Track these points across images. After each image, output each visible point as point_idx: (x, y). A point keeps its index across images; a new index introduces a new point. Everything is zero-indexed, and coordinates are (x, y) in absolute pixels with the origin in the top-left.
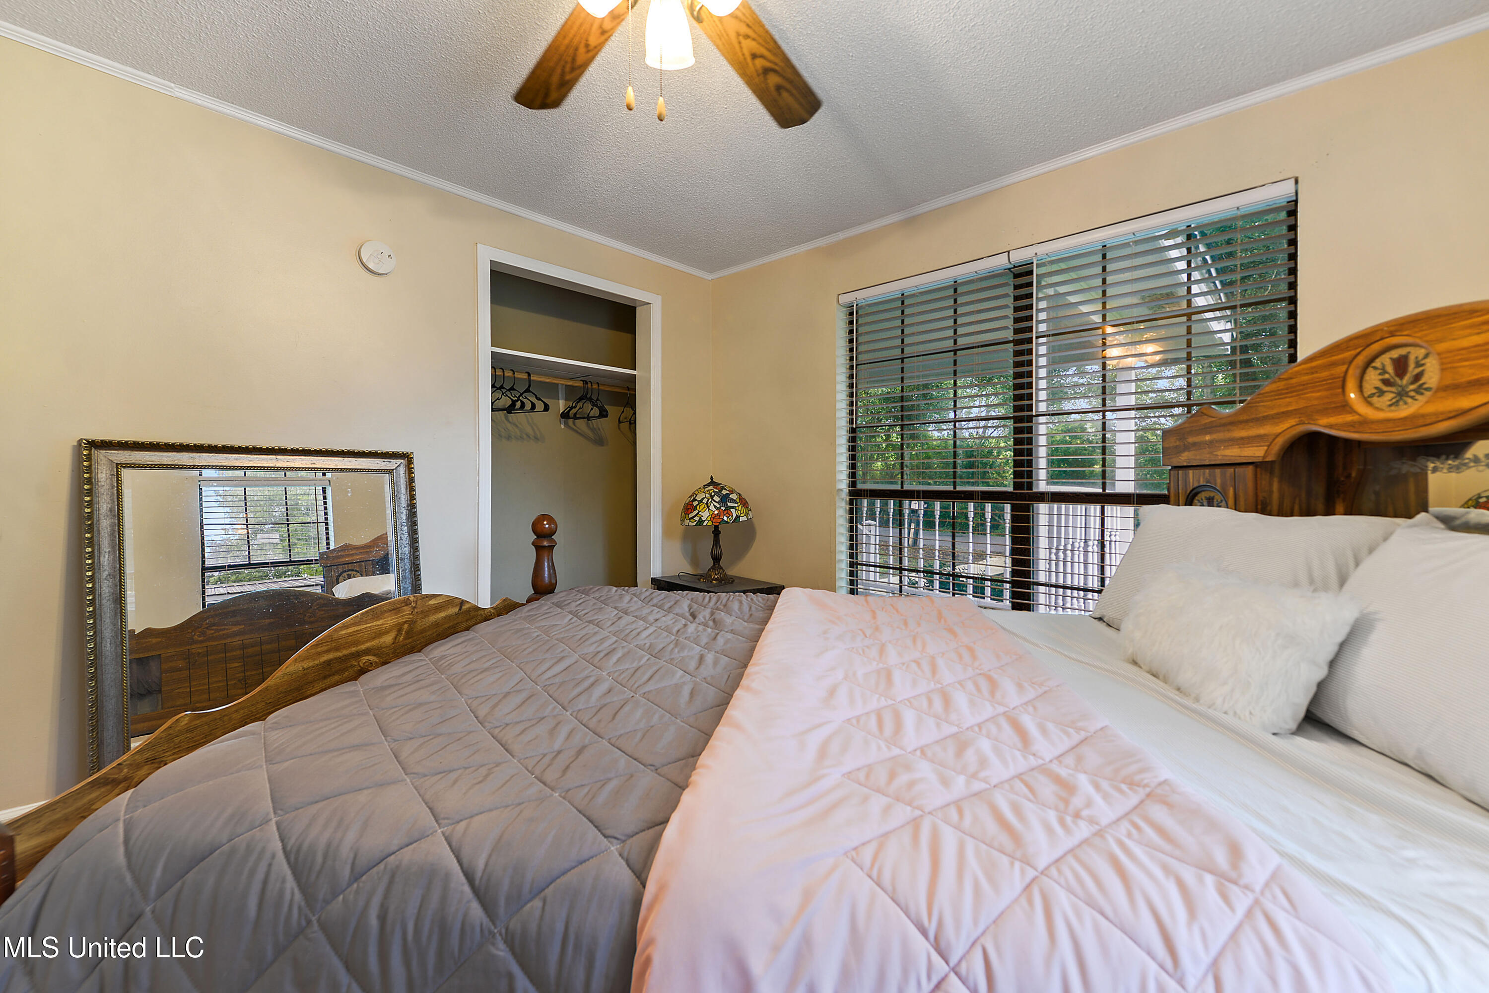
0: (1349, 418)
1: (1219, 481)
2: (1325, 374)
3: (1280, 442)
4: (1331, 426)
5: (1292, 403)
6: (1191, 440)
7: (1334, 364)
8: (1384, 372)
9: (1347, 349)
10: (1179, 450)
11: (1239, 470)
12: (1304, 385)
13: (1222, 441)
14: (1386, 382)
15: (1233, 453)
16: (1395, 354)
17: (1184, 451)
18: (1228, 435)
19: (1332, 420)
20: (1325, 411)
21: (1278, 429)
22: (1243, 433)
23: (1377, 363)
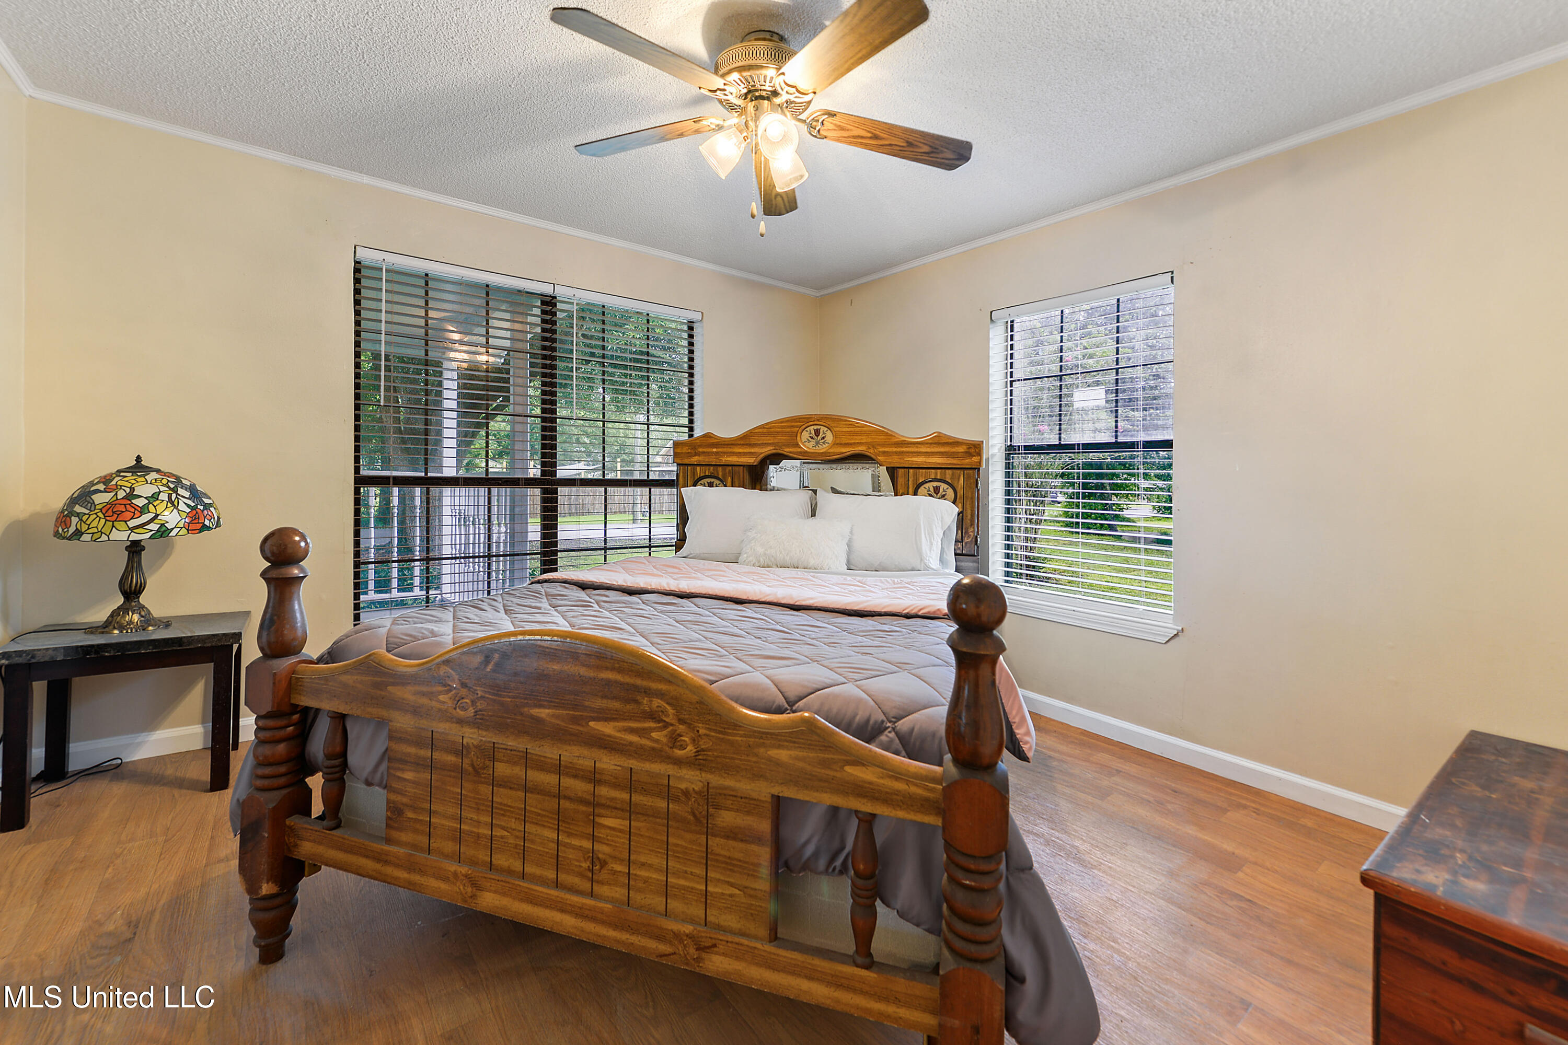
0: (799, 450)
1: (720, 474)
2: (788, 430)
3: (762, 456)
4: (791, 452)
5: (770, 440)
6: (701, 450)
7: (793, 426)
8: (811, 433)
9: (799, 422)
10: (689, 455)
11: (737, 468)
12: (778, 432)
13: (725, 453)
14: (812, 438)
15: (733, 460)
16: (815, 427)
17: (695, 456)
18: (730, 450)
19: (791, 450)
20: (788, 446)
21: (762, 451)
22: (741, 450)
23: (808, 429)
